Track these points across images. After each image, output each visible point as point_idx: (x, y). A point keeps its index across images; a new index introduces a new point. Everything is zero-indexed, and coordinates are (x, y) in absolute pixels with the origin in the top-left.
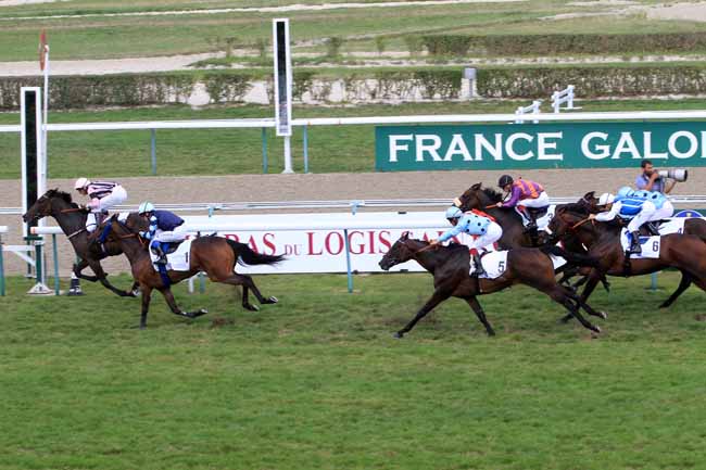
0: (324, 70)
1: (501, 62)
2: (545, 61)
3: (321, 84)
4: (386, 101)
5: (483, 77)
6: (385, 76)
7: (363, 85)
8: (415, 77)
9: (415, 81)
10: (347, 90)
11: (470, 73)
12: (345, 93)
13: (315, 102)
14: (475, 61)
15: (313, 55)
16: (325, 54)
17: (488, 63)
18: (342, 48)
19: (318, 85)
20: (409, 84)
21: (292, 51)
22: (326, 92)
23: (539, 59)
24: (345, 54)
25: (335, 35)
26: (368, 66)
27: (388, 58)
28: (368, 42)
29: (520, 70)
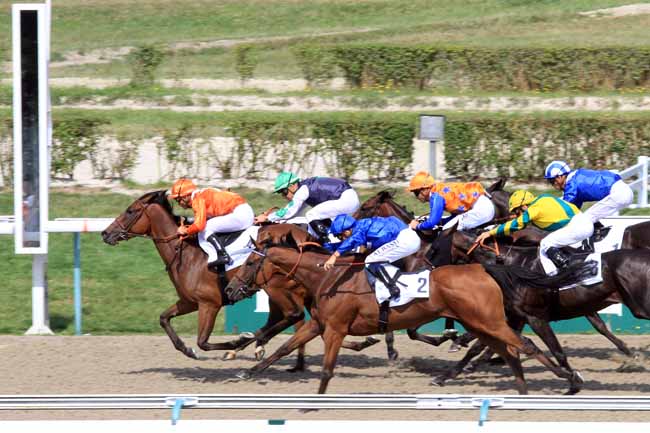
0: (123, 115)
1: (499, 105)
2: (591, 105)
3: (115, 145)
4: (252, 184)
5: (458, 135)
6: (250, 130)
7: (204, 150)
8: (316, 135)
9: (314, 143)
10: (171, 157)
11: (432, 127)
12: (165, 166)
13: (102, 183)
14: (445, 103)
15: (100, 83)
16: (126, 81)
17: (471, 106)
18: (164, 69)
19: (108, 147)
20: (301, 149)
21: (51, 74)
22: (126, 163)
23: (579, 100)
24: (168, 83)
25: (149, 42)
26: (216, 108)
27: (261, 92)
28: (218, 59)
29: (536, 123)
